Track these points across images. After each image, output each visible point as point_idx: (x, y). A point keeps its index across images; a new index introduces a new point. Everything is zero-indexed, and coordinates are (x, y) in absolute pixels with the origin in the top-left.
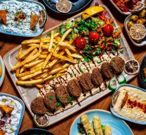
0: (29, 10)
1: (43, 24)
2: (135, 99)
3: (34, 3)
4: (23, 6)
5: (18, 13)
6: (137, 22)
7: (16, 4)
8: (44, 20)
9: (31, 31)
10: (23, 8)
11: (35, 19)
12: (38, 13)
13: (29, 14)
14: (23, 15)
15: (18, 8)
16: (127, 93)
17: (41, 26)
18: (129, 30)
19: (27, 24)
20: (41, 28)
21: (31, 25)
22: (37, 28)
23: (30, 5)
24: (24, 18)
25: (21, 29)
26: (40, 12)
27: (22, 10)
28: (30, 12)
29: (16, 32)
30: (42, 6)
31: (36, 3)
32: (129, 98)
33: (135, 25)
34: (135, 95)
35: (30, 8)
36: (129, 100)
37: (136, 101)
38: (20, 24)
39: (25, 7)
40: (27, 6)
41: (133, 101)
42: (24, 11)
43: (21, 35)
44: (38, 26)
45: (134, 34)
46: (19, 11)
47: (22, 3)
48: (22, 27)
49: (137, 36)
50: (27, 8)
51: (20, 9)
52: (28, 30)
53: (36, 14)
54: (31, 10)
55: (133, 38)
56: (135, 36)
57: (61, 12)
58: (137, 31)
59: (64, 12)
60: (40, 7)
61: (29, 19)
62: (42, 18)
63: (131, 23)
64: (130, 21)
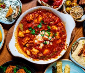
12: (15, 7)
13: (8, 6)
14: (4, 5)
21: (7, 15)
24: (4, 8)
26: (17, 7)
28: (10, 4)
30: (20, 3)
35: (10, 2)
46: (2, 1)
52: (3, 17)
54: (11, 3)
58: (76, 12)
60: (18, 3)
61: (7, 10)
62: (17, 12)
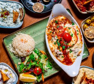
0: (12, 8)
1: (22, 18)
2: (91, 78)
3: (15, 3)
4: (6, 6)
5: (3, 11)
6: (91, 25)
7: (2, 4)
8: (23, 15)
9: (14, 24)
10: (7, 7)
11: (16, 15)
12: (18, 10)
13: (12, 11)
14: (7, 13)
15: (3, 7)
16: (85, 72)
17: (21, 20)
18: (84, 31)
19: (11, 18)
20: (21, 21)
21: (14, 20)
22: (18, 21)
23: (12, 4)
24: (8, 15)
25: (7, 23)
26: (20, 9)
27: (6, 8)
29: (3, 25)
30: (21, 5)
31: (16, 3)
32: (86, 76)
33: (89, 27)
34: (91, 75)
35: (12, 7)
36: (86, 78)
37: (91, 79)
38: (6, 19)
39: (9, 6)
40: (10, 6)
41: (89, 79)
42: (8, 9)
43: (7, 28)
44: (19, 20)
45: (88, 34)
46: (4, 9)
47: (6, 3)
48: (7, 21)
49: (90, 35)
50: (10, 7)
51: (5, 8)
52: (11, 23)
53: (17, 11)
54: (13, 8)
55: (87, 37)
56: (88, 35)
57: (36, 12)
58: (90, 32)
59: (38, 12)
60: (19, 5)
61: (12, 15)
62: (21, 14)
63: (86, 25)
64: (85, 24)
